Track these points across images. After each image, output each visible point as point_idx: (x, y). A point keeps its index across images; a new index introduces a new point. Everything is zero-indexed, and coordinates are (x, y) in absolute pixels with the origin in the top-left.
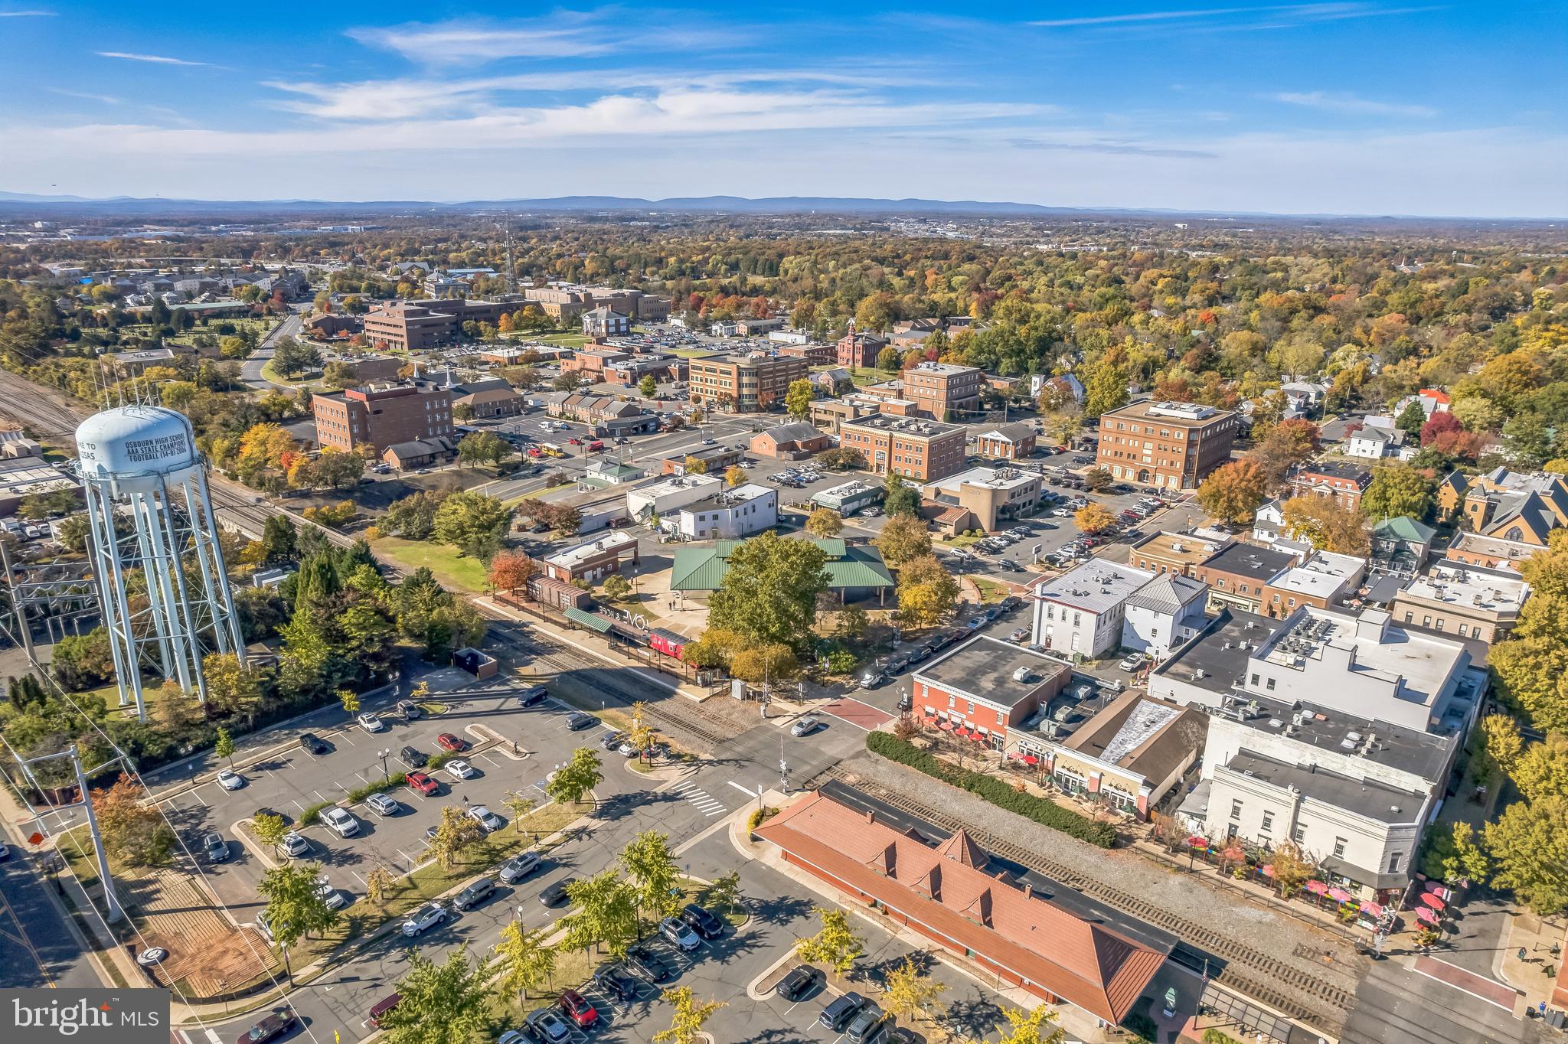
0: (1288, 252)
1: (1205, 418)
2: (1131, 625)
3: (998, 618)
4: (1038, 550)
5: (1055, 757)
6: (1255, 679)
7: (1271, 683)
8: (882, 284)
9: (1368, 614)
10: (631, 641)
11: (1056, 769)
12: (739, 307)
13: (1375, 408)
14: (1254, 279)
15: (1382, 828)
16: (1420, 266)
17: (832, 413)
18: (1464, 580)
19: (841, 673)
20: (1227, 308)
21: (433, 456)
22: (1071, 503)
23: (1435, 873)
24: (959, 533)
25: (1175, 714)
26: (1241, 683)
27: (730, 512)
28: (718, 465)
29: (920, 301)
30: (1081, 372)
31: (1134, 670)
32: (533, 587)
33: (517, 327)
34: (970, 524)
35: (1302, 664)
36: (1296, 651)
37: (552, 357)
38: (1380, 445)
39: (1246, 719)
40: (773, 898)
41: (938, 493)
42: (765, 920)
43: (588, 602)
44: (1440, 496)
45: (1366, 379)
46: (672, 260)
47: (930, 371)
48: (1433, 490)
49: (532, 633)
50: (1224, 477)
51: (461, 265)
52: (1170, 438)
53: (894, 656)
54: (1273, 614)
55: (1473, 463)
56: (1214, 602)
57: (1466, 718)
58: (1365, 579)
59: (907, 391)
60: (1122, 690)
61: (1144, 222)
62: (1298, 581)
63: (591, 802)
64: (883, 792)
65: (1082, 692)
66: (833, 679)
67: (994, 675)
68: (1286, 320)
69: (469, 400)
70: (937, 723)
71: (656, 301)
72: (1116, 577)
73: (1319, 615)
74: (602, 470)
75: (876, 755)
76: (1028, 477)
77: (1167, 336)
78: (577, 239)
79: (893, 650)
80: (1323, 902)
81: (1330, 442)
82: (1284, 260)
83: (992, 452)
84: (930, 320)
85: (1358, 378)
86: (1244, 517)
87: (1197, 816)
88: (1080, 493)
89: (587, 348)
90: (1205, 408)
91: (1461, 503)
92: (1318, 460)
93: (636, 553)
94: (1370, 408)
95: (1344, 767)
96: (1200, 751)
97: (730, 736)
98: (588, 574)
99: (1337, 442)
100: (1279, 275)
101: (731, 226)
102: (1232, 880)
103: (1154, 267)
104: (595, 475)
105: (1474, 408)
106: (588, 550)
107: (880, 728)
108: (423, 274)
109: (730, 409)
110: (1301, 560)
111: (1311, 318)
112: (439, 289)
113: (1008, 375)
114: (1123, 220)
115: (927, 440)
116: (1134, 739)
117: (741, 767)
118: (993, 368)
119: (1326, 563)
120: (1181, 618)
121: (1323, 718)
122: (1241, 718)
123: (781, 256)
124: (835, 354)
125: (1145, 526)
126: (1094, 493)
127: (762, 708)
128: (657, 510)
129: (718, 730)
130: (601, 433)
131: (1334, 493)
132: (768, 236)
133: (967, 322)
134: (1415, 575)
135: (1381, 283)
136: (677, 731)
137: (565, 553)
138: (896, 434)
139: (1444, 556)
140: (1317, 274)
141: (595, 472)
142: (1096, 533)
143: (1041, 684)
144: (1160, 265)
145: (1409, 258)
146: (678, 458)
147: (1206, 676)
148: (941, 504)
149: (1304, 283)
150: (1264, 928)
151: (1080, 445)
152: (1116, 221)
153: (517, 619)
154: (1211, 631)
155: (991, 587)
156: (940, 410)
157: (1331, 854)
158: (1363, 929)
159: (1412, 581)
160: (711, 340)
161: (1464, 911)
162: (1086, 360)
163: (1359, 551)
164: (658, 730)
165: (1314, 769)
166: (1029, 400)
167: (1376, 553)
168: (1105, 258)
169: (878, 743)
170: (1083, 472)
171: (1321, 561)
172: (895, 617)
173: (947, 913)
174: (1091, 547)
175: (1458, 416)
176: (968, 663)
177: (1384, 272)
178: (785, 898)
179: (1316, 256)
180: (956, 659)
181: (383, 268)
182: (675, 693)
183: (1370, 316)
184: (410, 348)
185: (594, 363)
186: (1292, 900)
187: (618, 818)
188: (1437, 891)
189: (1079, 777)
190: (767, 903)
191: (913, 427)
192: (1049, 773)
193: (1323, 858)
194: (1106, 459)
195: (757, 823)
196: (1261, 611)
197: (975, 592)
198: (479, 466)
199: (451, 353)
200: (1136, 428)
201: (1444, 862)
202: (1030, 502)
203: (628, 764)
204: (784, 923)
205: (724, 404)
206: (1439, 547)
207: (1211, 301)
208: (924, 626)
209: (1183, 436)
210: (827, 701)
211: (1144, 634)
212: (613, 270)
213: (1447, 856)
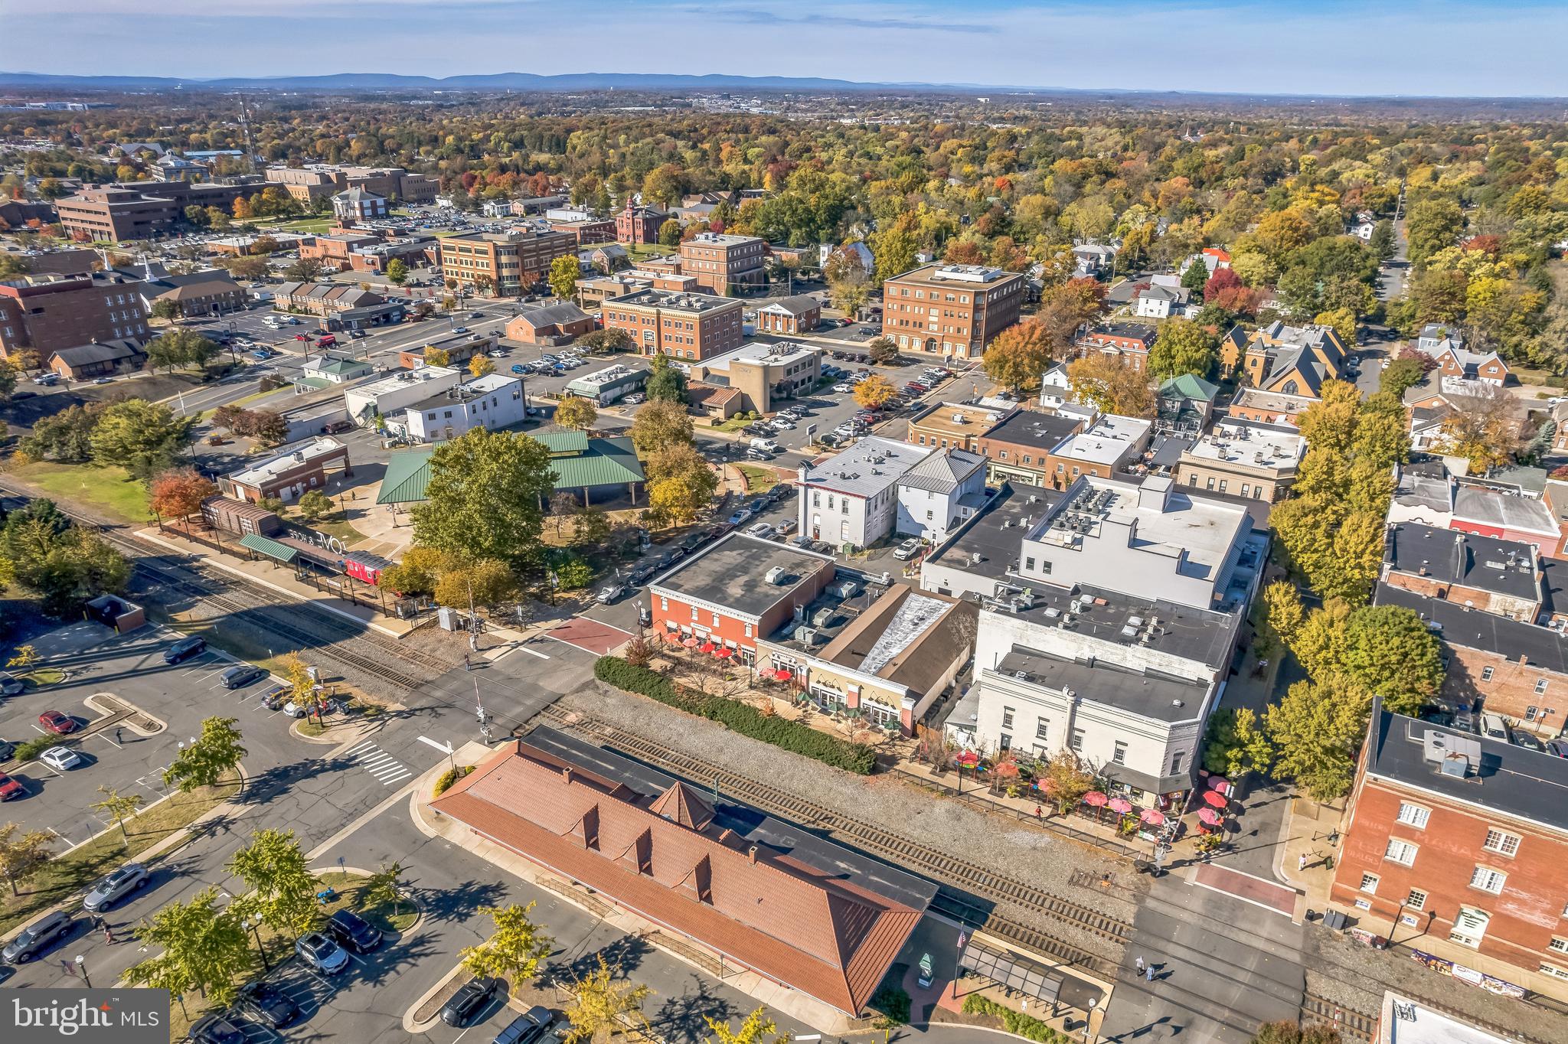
0: (1085, 123)
1: (992, 280)
2: (905, 509)
3: (764, 509)
4: (813, 431)
5: (809, 671)
6: (1031, 563)
7: (1048, 566)
8: (673, 156)
9: (1152, 481)
10: (322, 568)
11: (811, 684)
12: (515, 184)
13: (1163, 268)
14: (1050, 147)
15: (1162, 728)
16: (1202, 136)
17: (601, 292)
18: (1245, 437)
19: (573, 588)
20: (1022, 176)
21: (117, 361)
22: (853, 377)
23: (1220, 766)
24: (729, 416)
25: (949, 606)
26: (1015, 568)
27: (465, 408)
28: (465, 355)
29: (711, 173)
30: (874, 242)
31: (908, 558)
32: (209, 512)
33: (257, 213)
34: (742, 406)
35: (1079, 541)
36: (1074, 528)
37: (294, 245)
38: (1166, 304)
39: (1020, 610)
40: (452, 886)
41: (706, 373)
42: (440, 917)
43: (275, 526)
44: (1222, 352)
45: (1154, 237)
46: (450, 139)
47: (709, 243)
48: (1216, 346)
49: (202, 568)
50: (1009, 340)
51: (203, 146)
52: (956, 303)
53: (641, 562)
54: (1058, 485)
55: (1252, 318)
56: (997, 476)
57: (1249, 588)
58: (1151, 441)
59: (685, 267)
60: (891, 583)
61: (948, 96)
62: (1082, 448)
63: (239, 781)
64: (609, 730)
65: (845, 589)
66: (565, 595)
67: (745, 578)
68: (1079, 186)
69: (174, 295)
70: (681, 639)
71: (422, 180)
72: (889, 455)
73: (1099, 484)
74: (321, 368)
75: (605, 686)
76: (805, 351)
77: (962, 203)
78: (347, 119)
79: (641, 554)
80: (1103, 814)
81: (1119, 303)
82: (1079, 130)
83: (774, 326)
84: (721, 193)
85: (1146, 239)
86: (1031, 382)
87: (967, 727)
88: (863, 366)
89: (333, 232)
90: (992, 270)
91: (1242, 358)
92: (1106, 320)
93: (347, 462)
94: (1157, 268)
95: (1125, 658)
96: (972, 651)
97: (430, 678)
98: (285, 492)
99: (1125, 303)
100: (1074, 143)
101: (522, 104)
102: (1005, 800)
103: (954, 137)
104: (313, 374)
105: (1251, 263)
106: (284, 463)
107: (610, 652)
108: (155, 156)
109: (490, 293)
110: (1087, 426)
111: (1103, 182)
112: (168, 172)
113: (799, 246)
114: (927, 95)
115: (696, 315)
116: (898, 643)
117: (438, 715)
118: (781, 239)
119: (1112, 427)
120: (958, 496)
121: (1102, 602)
122: (1014, 610)
123: (569, 131)
124: (615, 231)
125: (928, 398)
126: (879, 365)
127: (472, 640)
128: (380, 410)
129: (415, 670)
130: (334, 326)
131: (1121, 353)
132: (562, 114)
133: (760, 194)
134: (1199, 435)
135: (1168, 150)
136: (365, 677)
137: (255, 469)
138: (663, 311)
139: (1227, 413)
140: (1110, 142)
141: (313, 371)
142: (878, 409)
143: (797, 585)
144: (961, 136)
145: (1192, 128)
146: (419, 350)
147: (983, 560)
148: (709, 385)
149: (1098, 151)
150: (1039, 855)
151: (868, 316)
152: (920, 96)
153: (186, 553)
154: (991, 508)
155: (761, 473)
156: (721, 285)
157: (1110, 759)
158: (1144, 844)
159: (1196, 441)
160: (482, 220)
161: (1246, 804)
162: (879, 228)
163: (1146, 412)
164: (341, 679)
165: (1092, 663)
166: (818, 271)
167: (1162, 414)
168: (908, 130)
169: (608, 670)
170: (868, 344)
171: (1106, 425)
172: (646, 516)
173: (659, 889)
174: (871, 424)
175: (1237, 272)
176: (716, 567)
177: (1171, 140)
178: (469, 884)
179: (1109, 126)
180: (702, 563)
181: (104, 151)
182: (366, 628)
183: (1158, 180)
184: (119, 240)
185: (337, 249)
186: (1070, 816)
187: (269, 800)
188: (1219, 787)
189: (837, 692)
190: (445, 893)
191: (683, 303)
192: (803, 689)
193: (1102, 765)
194: (892, 329)
195: (446, 787)
196: (1045, 483)
197: (742, 482)
198: (178, 370)
199: (170, 245)
200: (920, 293)
201: (1228, 754)
202: (810, 379)
203: (295, 728)
204: (462, 917)
205: (481, 288)
206: (1221, 404)
207: (1008, 169)
208: (680, 524)
209: (968, 300)
210: (556, 623)
211: (919, 517)
212: (382, 150)
213: (1230, 747)
